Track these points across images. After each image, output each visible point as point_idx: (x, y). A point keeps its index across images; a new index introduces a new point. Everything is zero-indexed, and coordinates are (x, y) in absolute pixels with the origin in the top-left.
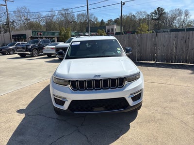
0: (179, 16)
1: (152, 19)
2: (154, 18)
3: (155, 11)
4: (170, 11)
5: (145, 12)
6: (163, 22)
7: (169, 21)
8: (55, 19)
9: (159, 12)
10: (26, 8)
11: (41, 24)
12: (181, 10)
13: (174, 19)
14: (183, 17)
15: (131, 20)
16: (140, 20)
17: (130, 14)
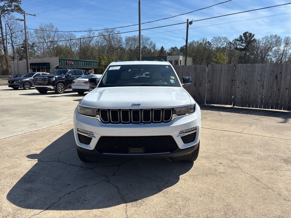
0: (276, 46)
1: (236, 48)
2: (238, 47)
3: (241, 37)
4: (263, 39)
5: (225, 38)
6: (253, 54)
7: (261, 52)
8: (93, 43)
9: (246, 38)
10: (53, 27)
11: (73, 50)
12: (279, 38)
13: (269, 49)
14: (282, 48)
15: (205, 49)
16: (218, 49)
17: (203, 41)
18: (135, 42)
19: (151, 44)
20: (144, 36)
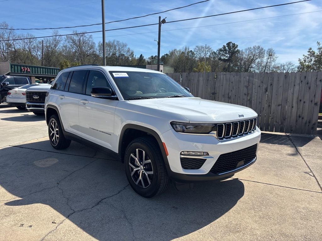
0: (260, 57)
1: (220, 59)
2: (222, 58)
3: (224, 47)
4: (246, 50)
5: (209, 48)
6: (236, 65)
7: (245, 64)
9: (230, 49)
11: (34, 54)
12: (262, 49)
13: (252, 61)
14: (265, 59)
15: (187, 59)
16: (202, 59)
17: (186, 49)
18: (110, 48)
19: (128, 51)
20: (120, 42)
